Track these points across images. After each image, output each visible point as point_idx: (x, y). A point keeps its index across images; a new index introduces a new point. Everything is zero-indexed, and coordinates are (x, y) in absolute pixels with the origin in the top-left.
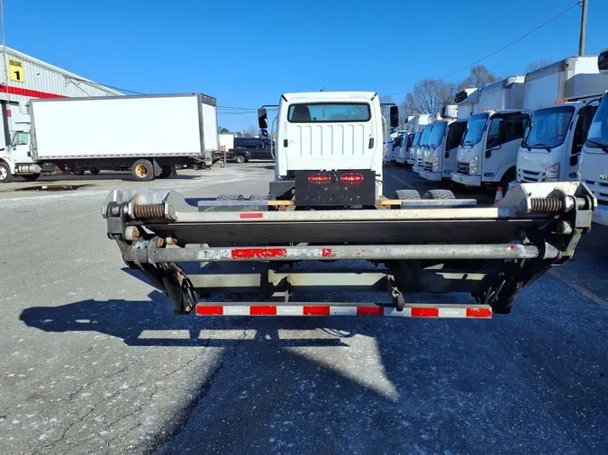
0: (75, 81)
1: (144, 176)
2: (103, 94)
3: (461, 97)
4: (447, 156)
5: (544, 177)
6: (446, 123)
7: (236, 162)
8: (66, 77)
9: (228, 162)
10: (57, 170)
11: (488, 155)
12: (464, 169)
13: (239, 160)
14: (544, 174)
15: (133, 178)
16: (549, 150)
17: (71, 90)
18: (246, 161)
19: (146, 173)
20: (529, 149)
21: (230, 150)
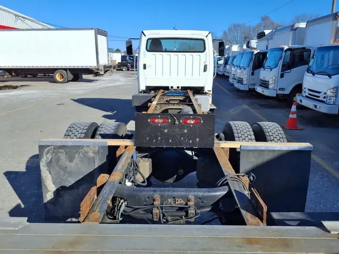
0: (22, 18)
1: (62, 80)
2: (40, 27)
3: (261, 35)
4: (253, 74)
5: (325, 95)
6: (253, 53)
7: (122, 70)
8: (16, 16)
9: (117, 70)
10: (7, 75)
11: (282, 76)
12: (265, 84)
13: (124, 69)
14: (325, 93)
15: (55, 82)
16: (330, 76)
17: (19, 24)
18: (128, 70)
19: (63, 78)
20: (314, 74)
21: (119, 63)
